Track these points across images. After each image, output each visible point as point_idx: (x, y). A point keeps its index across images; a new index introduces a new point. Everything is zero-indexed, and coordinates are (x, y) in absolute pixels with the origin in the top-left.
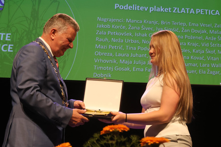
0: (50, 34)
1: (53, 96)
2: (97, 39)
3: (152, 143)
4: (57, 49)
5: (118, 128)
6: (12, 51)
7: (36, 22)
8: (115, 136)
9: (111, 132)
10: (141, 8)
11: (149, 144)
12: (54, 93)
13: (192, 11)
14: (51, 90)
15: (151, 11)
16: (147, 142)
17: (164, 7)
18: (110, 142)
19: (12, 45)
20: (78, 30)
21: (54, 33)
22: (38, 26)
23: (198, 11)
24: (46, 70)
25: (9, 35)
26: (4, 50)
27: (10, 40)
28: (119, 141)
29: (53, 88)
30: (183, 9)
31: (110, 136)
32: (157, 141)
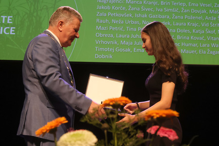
0: (58, 26)
3: (158, 116)
5: (119, 101)
11: (155, 118)
16: (152, 115)
18: (111, 116)
21: (61, 25)
31: (110, 110)
32: (164, 114)
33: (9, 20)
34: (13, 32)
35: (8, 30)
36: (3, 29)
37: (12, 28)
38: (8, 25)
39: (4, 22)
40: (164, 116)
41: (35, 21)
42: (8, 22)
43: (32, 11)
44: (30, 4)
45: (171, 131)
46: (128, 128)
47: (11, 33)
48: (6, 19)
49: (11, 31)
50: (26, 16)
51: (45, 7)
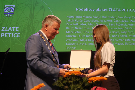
0: (45, 28)
1: (48, 62)
2: (67, 28)
3: (95, 80)
4: (49, 35)
5: (74, 73)
6: (20, 37)
7: (32, 20)
8: (73, 78)
9: (70, 75)
10: (91, 10)
11: (94, 81)
12: (49, 60)
13: (119, 10)
14: (47, 58)
15: (96, 11)
16: (92, 80)
17: (104, 8)
18: (70, 82)
19: (20, 34)
20: (61, 23)
21: (46, 27)
22: (34, 22)
23: (123, 10)
24: (42, 48)
25: (17, 28)
26: (15, 36)
27: (18, 31)
28: (75, 80)
29: (47, 57)
30: (114, 9)
31: (69, 78)
32: (99, 79)
33: (16, 29)
34: (19, 36)
35: (16, 35)
36: (13, 34)
37: (18, 34)
38: (16, 32)
39: (14, 30)
40: (99, 80)
41: (31, 29)
42: (16, 30)
43: (30, 24)
44: (28, 20)
45: (104, 89)
46: (80, 88)
47: (18, 37)
48: (15, 29)
49: (18, 35)
50: (26, 26)
51: (37, 21)
